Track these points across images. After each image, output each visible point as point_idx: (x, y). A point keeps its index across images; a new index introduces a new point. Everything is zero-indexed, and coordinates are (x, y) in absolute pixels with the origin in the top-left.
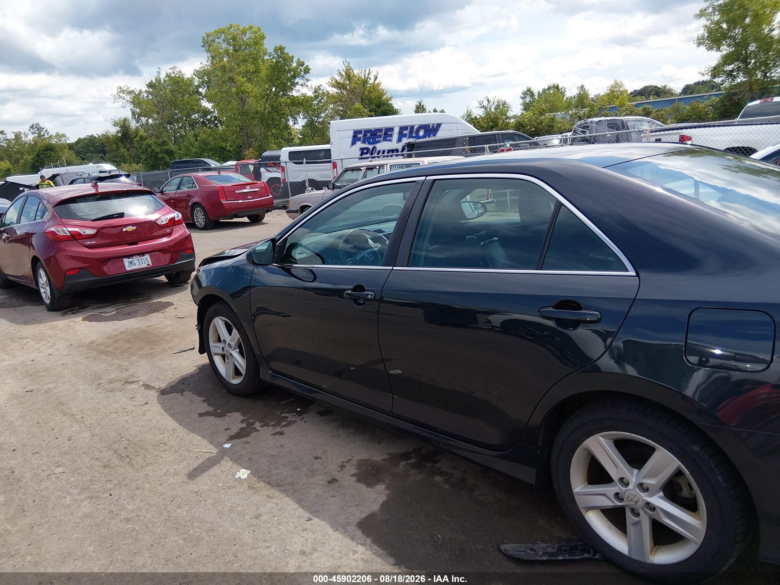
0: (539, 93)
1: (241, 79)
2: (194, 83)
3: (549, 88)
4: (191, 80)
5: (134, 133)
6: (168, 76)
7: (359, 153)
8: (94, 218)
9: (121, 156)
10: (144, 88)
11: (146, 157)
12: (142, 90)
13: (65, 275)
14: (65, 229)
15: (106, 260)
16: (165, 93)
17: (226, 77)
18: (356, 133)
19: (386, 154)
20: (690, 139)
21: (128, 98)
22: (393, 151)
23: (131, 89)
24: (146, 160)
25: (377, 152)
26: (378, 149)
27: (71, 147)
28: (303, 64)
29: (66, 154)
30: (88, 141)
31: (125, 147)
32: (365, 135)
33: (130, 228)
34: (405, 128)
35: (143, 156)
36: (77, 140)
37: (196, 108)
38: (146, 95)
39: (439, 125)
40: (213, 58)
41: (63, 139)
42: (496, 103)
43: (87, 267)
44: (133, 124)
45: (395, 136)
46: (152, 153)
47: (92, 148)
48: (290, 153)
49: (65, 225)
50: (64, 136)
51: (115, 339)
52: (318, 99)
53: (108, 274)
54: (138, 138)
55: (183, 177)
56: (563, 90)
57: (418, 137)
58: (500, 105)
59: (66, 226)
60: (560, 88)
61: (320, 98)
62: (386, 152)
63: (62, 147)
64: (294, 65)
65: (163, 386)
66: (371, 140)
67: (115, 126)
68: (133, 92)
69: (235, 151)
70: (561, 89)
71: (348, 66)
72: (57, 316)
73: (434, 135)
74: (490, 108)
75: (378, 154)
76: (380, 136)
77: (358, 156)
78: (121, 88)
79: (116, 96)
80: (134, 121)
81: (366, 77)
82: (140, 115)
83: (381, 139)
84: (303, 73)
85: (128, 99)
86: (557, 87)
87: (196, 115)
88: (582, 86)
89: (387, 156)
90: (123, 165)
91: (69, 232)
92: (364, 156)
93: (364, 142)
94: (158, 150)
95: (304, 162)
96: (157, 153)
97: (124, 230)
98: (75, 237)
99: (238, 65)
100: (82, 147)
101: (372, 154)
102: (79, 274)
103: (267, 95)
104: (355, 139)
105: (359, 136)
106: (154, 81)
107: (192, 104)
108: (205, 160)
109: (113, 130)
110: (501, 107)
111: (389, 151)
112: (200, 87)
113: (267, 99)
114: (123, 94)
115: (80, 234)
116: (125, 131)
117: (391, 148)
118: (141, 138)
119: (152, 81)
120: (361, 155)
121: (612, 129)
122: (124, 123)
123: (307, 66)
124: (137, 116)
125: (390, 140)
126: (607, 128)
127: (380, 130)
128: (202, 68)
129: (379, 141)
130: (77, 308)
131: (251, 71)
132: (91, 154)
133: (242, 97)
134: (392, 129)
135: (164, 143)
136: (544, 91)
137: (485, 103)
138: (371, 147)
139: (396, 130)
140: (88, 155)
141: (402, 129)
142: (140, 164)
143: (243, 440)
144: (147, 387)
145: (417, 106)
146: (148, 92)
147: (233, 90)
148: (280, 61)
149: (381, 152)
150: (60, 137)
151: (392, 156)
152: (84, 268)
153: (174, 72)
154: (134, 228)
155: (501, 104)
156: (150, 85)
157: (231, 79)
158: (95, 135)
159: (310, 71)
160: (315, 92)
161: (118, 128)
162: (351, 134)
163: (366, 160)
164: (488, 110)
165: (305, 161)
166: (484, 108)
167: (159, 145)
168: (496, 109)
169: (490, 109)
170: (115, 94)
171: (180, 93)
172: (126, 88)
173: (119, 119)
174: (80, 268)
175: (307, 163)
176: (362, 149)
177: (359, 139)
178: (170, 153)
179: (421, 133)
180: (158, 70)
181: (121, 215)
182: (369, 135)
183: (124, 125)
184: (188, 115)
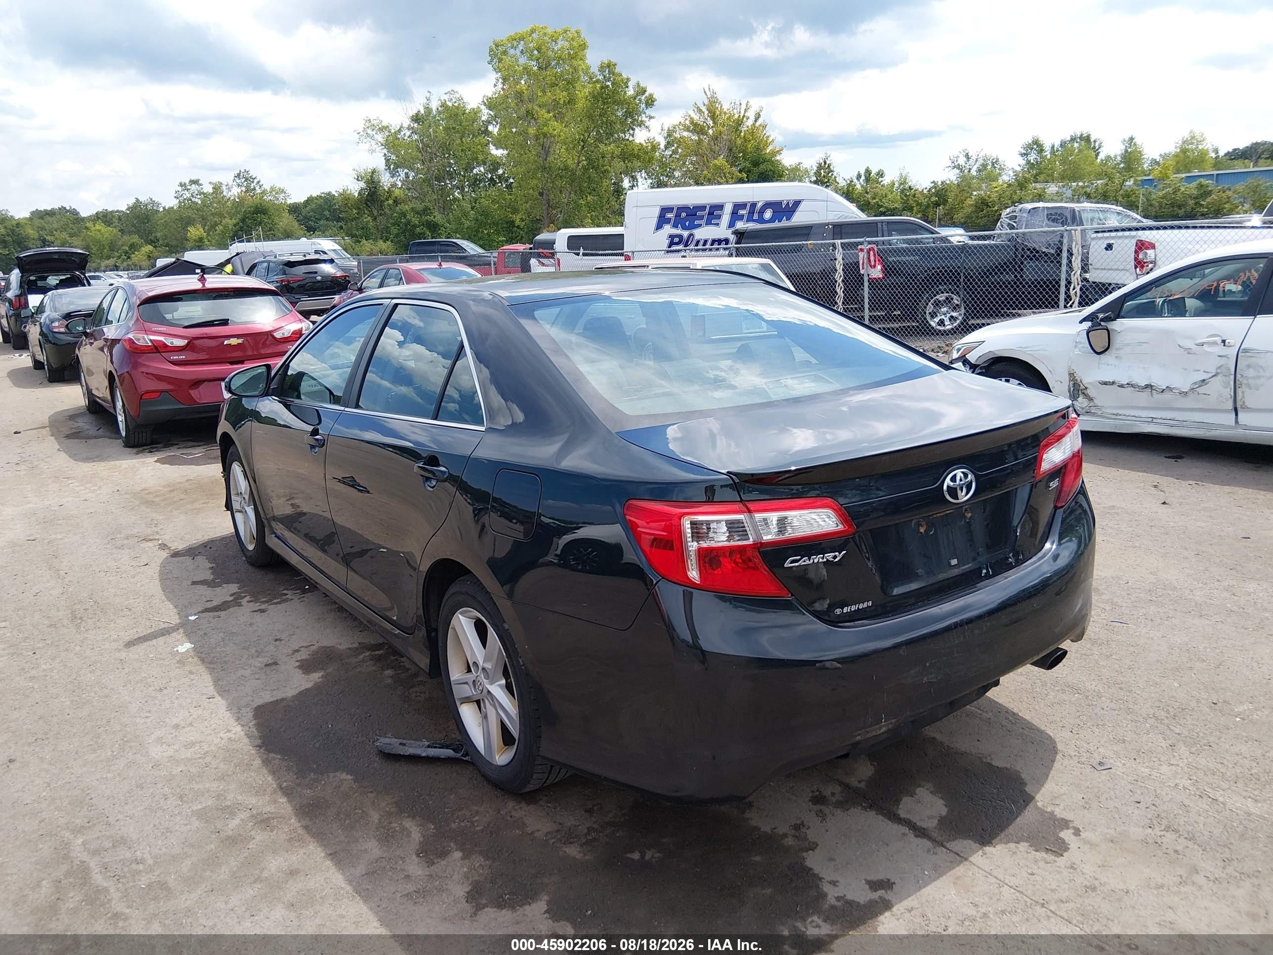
0: (1053, 147)
1: (544, 114)
2: (480, 118)
3: (1073, 139)
4: (476, 112)
5: (386, 194)
6: (444, 105)
7: (667, 242)
8: (187, 324)
9: (362, 228)
10: (407, 122)
11: (397, 232)
12: (404, 125)
13: (141, 399)
14: (145, 336)
15: (197, 383)
16: (436, 132)
17: (523, 110)
18: (665, 210)
19: (708, 246)
20: (1152, 246)
21: (380, 137)
22: (719, 241)
23: (385, 124)
24: (397, 236)
25: (694, 243)
26: (697, 237)
27: (294, 209)
28: (644, 91)
29: (286, 221)
30: (322, 201)
31: (371, 214)
32: (678, 215)
33: (234, 341)
34: (743, 206)
35: (394, 230)
36: (306, 199)
37: (481, 157)
38: (408, 133)
39: (797, 203)
40: (505, 80)
41: (282, 196)
42: (981, 161)
43: (171, 390)
44: (386, 180)
45: (726, 218)
46: (406, 226)
47: (327, 213)
48: (571, 238)
49: (147, 331)
50: (283, 191)
51: (173, 488)
52: (673, 148)
53: (198, 401)
54: (391, 202)
55: (389, 269)
56: (1097, 144)
57: (761, 220)
58: (987, 165)
59: (148, 333)
60: (1092, 140)
61: (675, 145)
62: (709, 243)
63: (279, 208)
64: (631, 92)
65: (180, 546)
66: (687, 224)
67: (358, 180)
68: (386, 128)
69: (528, 228)
70: (1095, 141)
71: (712, 97)
72: (130, 454)
73: (788, 219)
74: (970, 169)
75: (697, 245)
76: (702, 218)
77: (665, 247)
78: (370, 120)
79: (362, 133)
80: (388, 175)
81: (742, 115)
82: (397, 166)
83: (703, 222)
84: (643, 106)
85: (381, 140)
86: (1087, 139)
87: (482, 169)
88: (1132, 139)
89: (711, 250)
90: (364, 241)
91: (151, 340)
92: (674, 248)
93: (675, 226)
94: (415, 221)
95: (581, 254)
96: (415, 226)
97: (225, 343)
98: (158, 349)
99: (544, 92)
100: (312, 210)
101: (686, 245)
102: (159, 399)
103: (582, 141)
104: (662, 221)
105: (669, 215)
106: (422, 112)
107: (475, 150)
108: (459, 242)
109: (355, 188)
110: (989, 167)
111: (714, 242)
112: (490, 123)
113: (583, 147)
114: (373, 130)
115: (165, 346)
116: (372, 189)
117: (717, 237)
118: (396, 202)
119: (419, 111)
120: (670, 247)
121: (1055, 224)
122: (372, 177)
123: (651, 95)
124: (393, 167)
125: (718, 224)
126: (1046, 221)
127: (703, 208)
128: (496, 93)
129: (700, 226)
130: (161, 445)
131: (562, 102)
132: (326, 222)
133: (544, 142)
134: (720, 207)
135: (426, 211)
136: (1063, 144)
137: (962, 161)
138: (685, 234)
139: (728, 209)
140: (322, 222)
141: (737, 207)
142: (389, 243)
143: (216, 614)
144: (163, 546)
145: (820, 164)
146: (413, 128)
147: (532, 131)
148: (608, 86)
149: (701, 243)
150: (277, 193)
151: (717, 249)
152: (166, 391)
153: (451, 99)
154: (240, 341)
155: (990, 162)
156: (416, 118)
157: (530, 115)
158: (334, 193)
159: (655, 103)
160: (669, 135)
161: (362, 185)
162: (657, 212)
163: (676, 254)
164: (966, 171)
165: (582, 251)
166: (958, 168)
167: (418, 213)
168: (979, 171)
169: (969, 171)
170: (361, 130)
171: (458, 132)
172: (378, 121)
173: (364, 170)
174: (162, 391)
175: (584, 255)
176: (672, 237)
177: (668, 221)
178: (434, 227)
179: (768, 214)
180: (428, 96)
181: (225, 322)
182: (684, 215)
183: (371, 181)
184: (469, 168)
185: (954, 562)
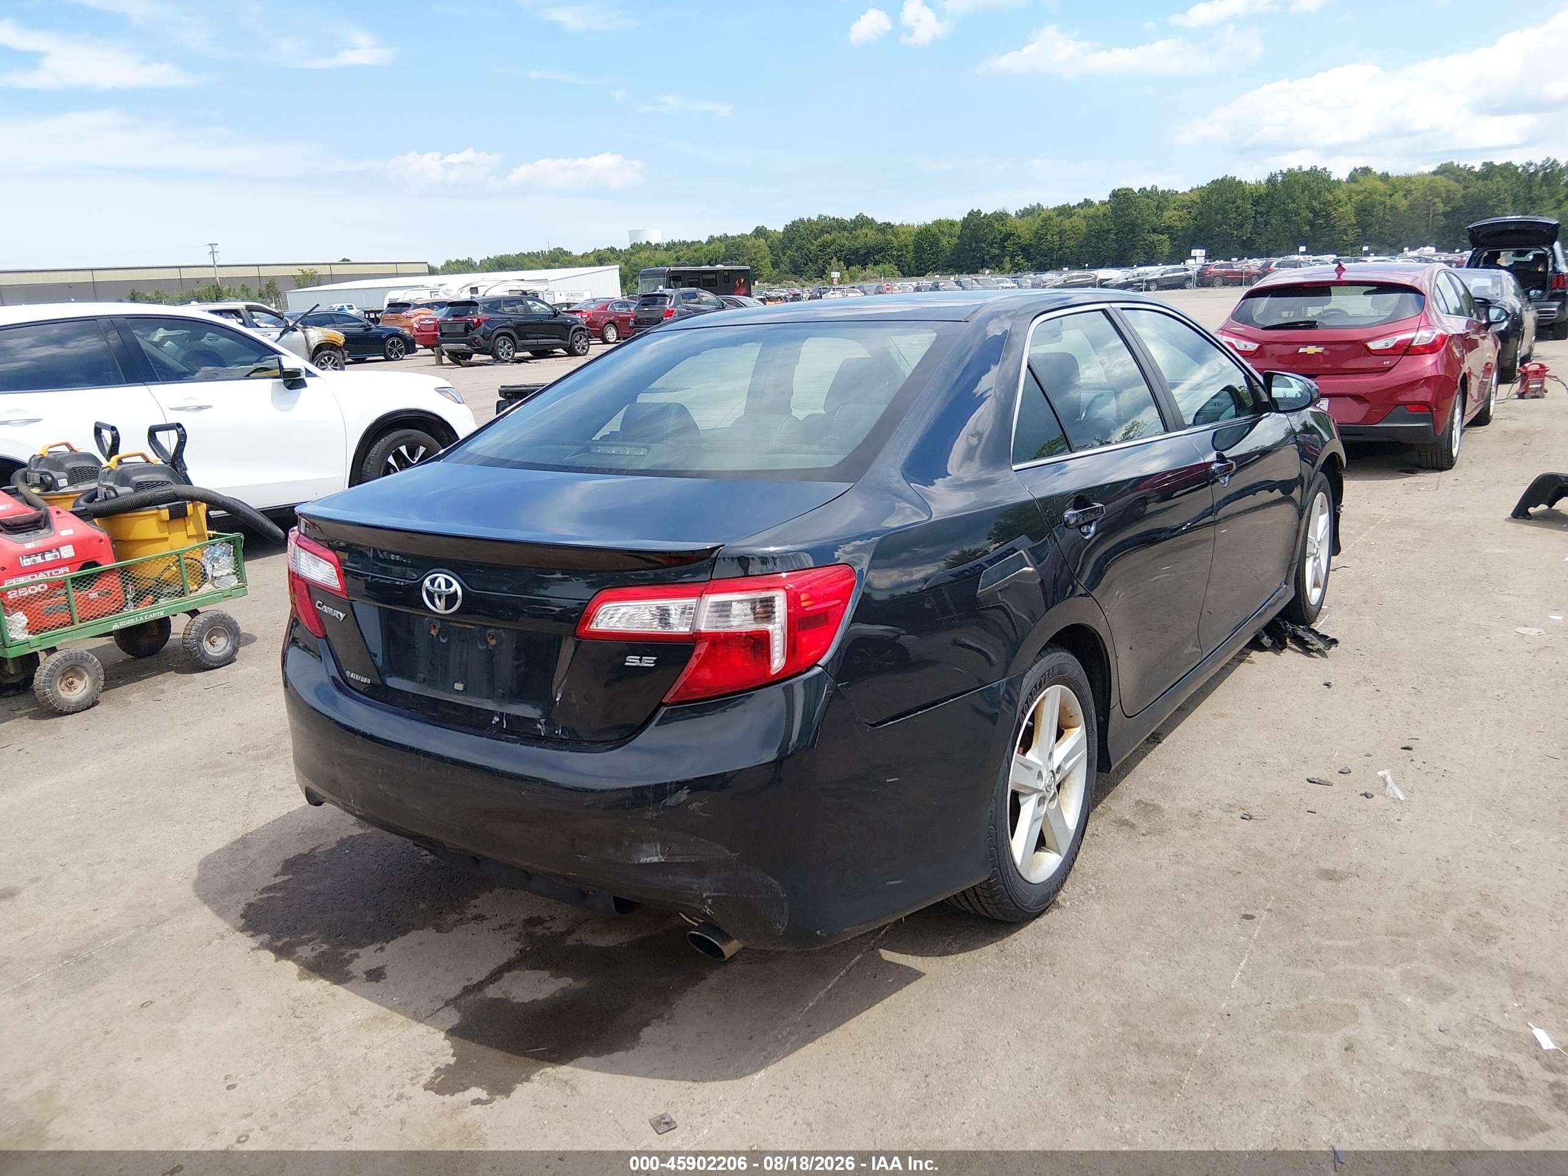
185: (459, 686)
